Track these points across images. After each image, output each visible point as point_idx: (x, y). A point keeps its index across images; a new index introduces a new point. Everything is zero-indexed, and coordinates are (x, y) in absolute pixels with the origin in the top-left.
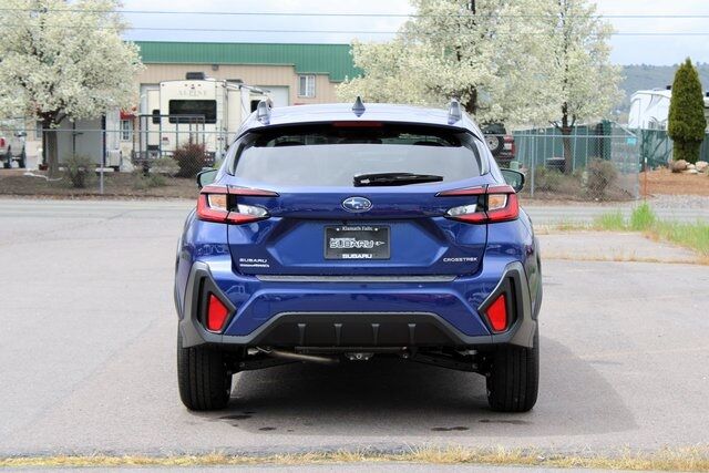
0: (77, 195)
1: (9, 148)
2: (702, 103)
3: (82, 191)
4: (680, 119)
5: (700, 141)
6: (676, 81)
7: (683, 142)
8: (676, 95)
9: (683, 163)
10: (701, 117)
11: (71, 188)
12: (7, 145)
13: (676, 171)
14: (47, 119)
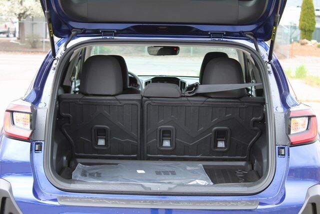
0: (32, 52)
1: (9, 28)
2: (314, 14)
3: (35, 50)
4: (304, 21)
5: (312, 31)
6: (303, 4)
7: (305, 31)
8: (303, 10)
9: (305, 41)
10: (313, 20)
11: (30, 48)
12: (8, 27)
13: (302, 44)
14: (20, 16)
